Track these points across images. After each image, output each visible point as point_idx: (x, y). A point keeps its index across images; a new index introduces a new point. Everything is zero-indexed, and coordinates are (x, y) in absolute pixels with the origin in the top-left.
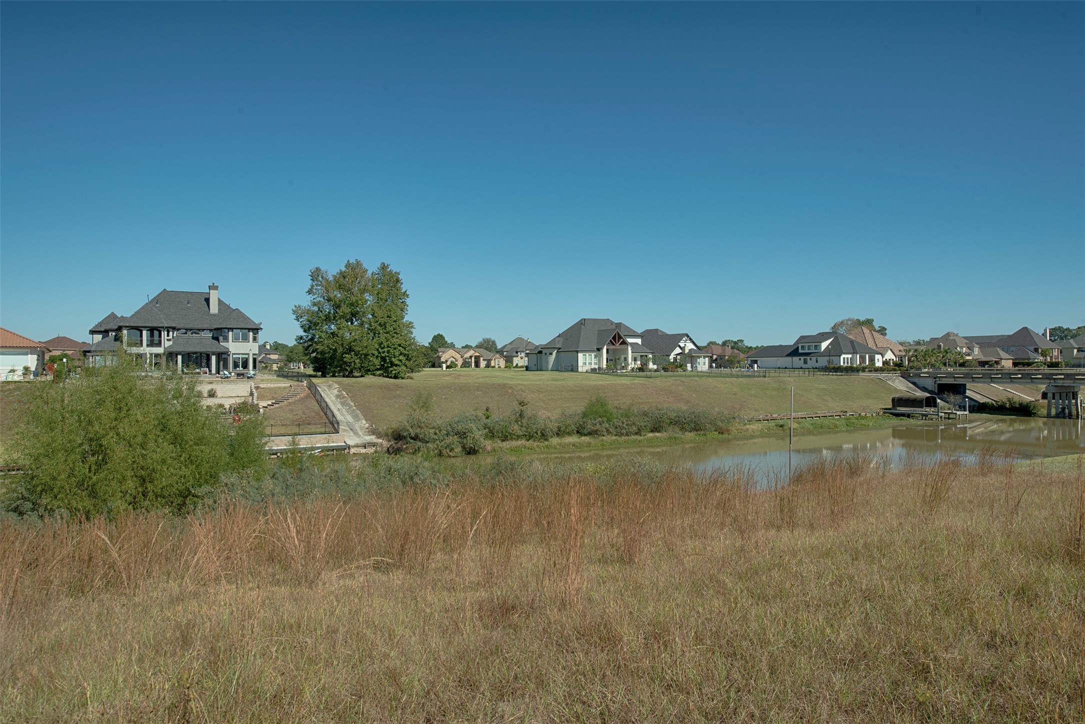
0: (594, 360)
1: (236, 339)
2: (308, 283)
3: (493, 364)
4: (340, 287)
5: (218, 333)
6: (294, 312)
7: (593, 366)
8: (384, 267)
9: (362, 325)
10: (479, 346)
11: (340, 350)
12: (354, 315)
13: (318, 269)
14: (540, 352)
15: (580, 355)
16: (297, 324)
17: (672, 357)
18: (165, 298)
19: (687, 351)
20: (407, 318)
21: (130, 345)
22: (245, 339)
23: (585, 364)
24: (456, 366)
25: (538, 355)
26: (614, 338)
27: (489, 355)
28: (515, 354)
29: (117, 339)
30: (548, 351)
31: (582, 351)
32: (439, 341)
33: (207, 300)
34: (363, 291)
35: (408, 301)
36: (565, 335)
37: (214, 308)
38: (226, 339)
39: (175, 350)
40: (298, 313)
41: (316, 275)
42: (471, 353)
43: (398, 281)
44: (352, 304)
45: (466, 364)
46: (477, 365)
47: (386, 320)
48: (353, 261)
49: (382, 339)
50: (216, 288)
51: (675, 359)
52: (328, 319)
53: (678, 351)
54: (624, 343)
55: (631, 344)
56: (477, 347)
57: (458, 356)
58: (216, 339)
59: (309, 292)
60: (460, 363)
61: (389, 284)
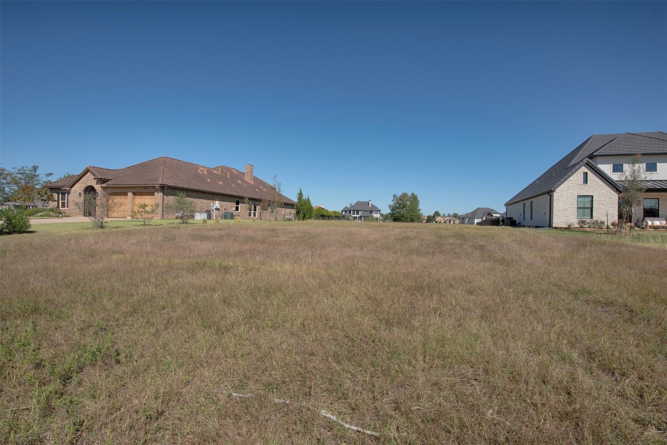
1: (375, 213)
2: (392, 198)
3: (456, 222)
4: (401, 200)
5: (371, 212)
8: (413, 194)
9: (406, 210)
10: (452, 216)
11: (400, 217)
12: (404, 207)
13: (395, 195)
14: (463, 218)
15: (475, 220)
16: (389, 210)
18: (358, 203)
21: (353, 214)
22: (377, 213)
24: (441, 222)
25: (462, 219)
26: (488, 214)
27: (454, 219)
29: (350, 213)
30: (466, 218)
31: (476, 218)
32: (437, 214)
33: (368, 204)
34: (406, 201)
35: (419, 203)
36: (471, 213)
37: (370, 206)
38: (373, 213)
39: (362, 216)
40: (390, 207)
42: (448, 218)
43: (416, 197)
44: (403, 204)
45: (445, 222)
46: (450, 222)
47: (413, 208)
48: (404, 192)
49: (411, 214)
50: (371, 201)
52: (397, 208)
54: (492, 216)
55: (495, 216)
57: (442, 219)
58: (371, 213)
59: (393, 201)
60: (443, 221)
61: (414, 198)
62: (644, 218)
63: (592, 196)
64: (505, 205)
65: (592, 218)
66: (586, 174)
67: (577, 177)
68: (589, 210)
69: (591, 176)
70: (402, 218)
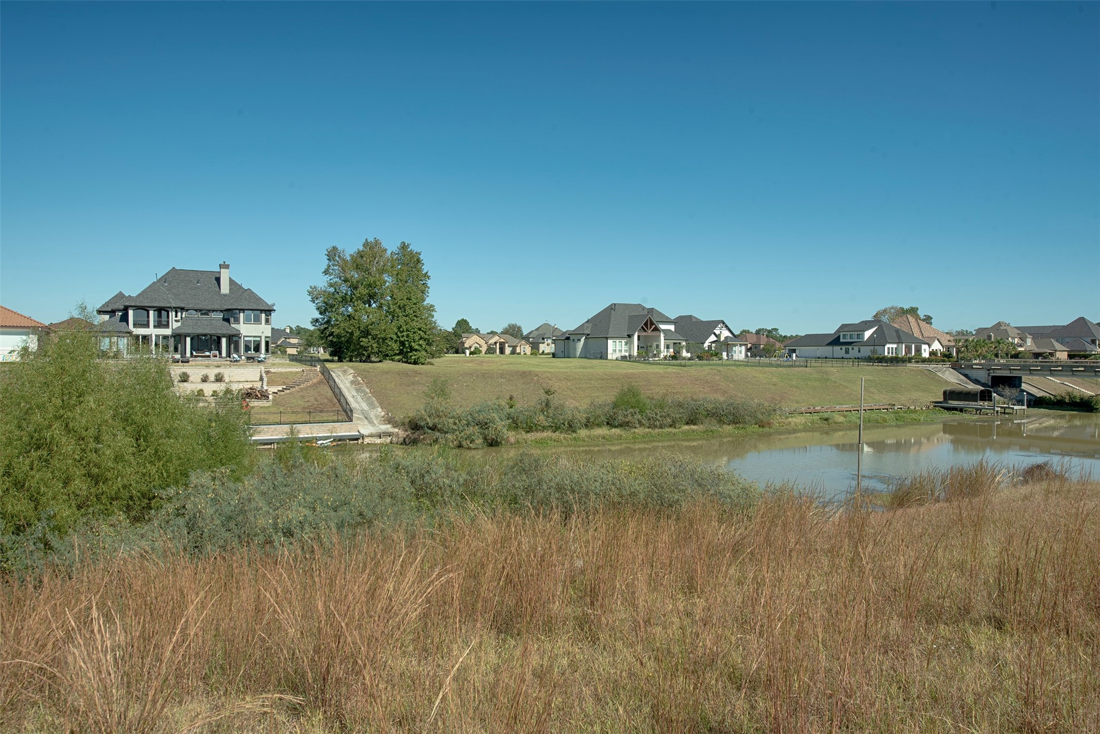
0: (624, 348)
1: (247, 321)
2: (325, 263)
3: (518, 350)
4: (358, 267)
5: (230, 315)
6: (310, 293)
7: (623, 354)
8: (404, 247)
9: (380, 307)
10: (505, 332)
11: (357, 333)
12: (372, 296)
13: (335, 248)
14: (568, 338)
15: (610, 342)
16: (313, 306)
17: (706, 345)
18: (174, 277)
19: (722, 339)
20: (428, 301)
21: (135, 325)
22: (257, 320)
23: (615, 351)
24: (480, 352)
25: (565, 341)
26: (646, 324)
27: (515, 341)
28: (541, 340)
29: (125, 318)
30: (578, 337)
31: (612, 338)
32: (463, 326)
33: (218, 280)
34: (382, 271)
35: (429, 283)
36: (592, 321)
37: (225, 288)
38: (237, 321)
39: (183, 331)
40: (314, 295)
41: (333, 254)
42: (496, 338)
43: (419, 261)
44: (370, 285)
45: (490, 351)
46: (502, 351)
47: (406, 302)
48: (371, 239)
49: (402, 321)
50: (227, 267)
51: (710, 347)
52: (344, 300)
53: (713, 338)
54: (657, 329)
55: (664, 331)
56: (502, 333)
57: (482, 342)
58: (227, 320)
59: (326, 272)
60: (484, 349)
61: (409, 264)
70: (364, 342)
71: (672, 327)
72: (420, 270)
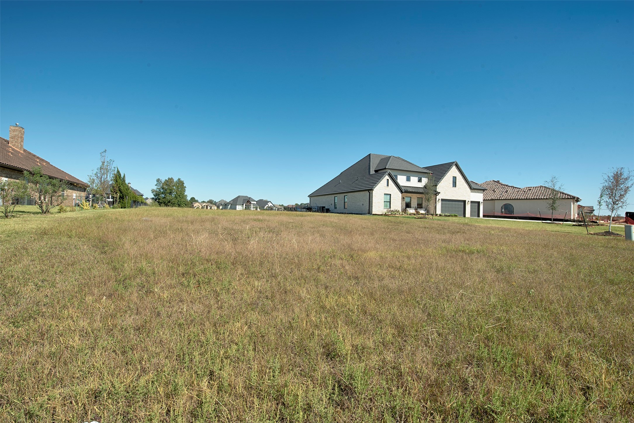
0: (241, 208)
2: (156, 183)
3: (212, 208)
4: (166, 185)
6: (152, 191)
7: (241, 209)
8: (179, 179)
9: (173, 195)
10: (208, 202)
11: (167, 202)
14: (226, 205)
15: (237, 206)
16: (152, 194)
17: (265, 207)
19: (269, 206)
20: (186, 194)
23: (238, 208)
24: (199, 208)
26: (247, 201)
27: (211, 205)
28: (220, 205)
30: (228, 205)
32: (193, 199)
34: (173, 186)
35: (186, 189)
36: (233, 200)
40: (153, 191)
41: (158, 180)
42: (205, 204)
43: (183, 183)
44: (170, 190)
45: (203, 208)
46: (207, 208)
47: (180, 194)
48: (169, 177)
49: (179, 199)
50: (130, 184)
51: (266, 208)
52: (162, 193)
53: (267, 206)
54: (250, 203)
55: (253, 203)
57: (200, 205)
59: (156, 185)
60: (201, 207)
61: (181, 184)
62: (406, 208)
63: (391, 194)
64: (309, 196)
65: (390, 208)
66: (388, 180)
67: (384, 181)
68: (389, 203)
69: (390, 182)
71: (255, 203)
72: (183, 186)
